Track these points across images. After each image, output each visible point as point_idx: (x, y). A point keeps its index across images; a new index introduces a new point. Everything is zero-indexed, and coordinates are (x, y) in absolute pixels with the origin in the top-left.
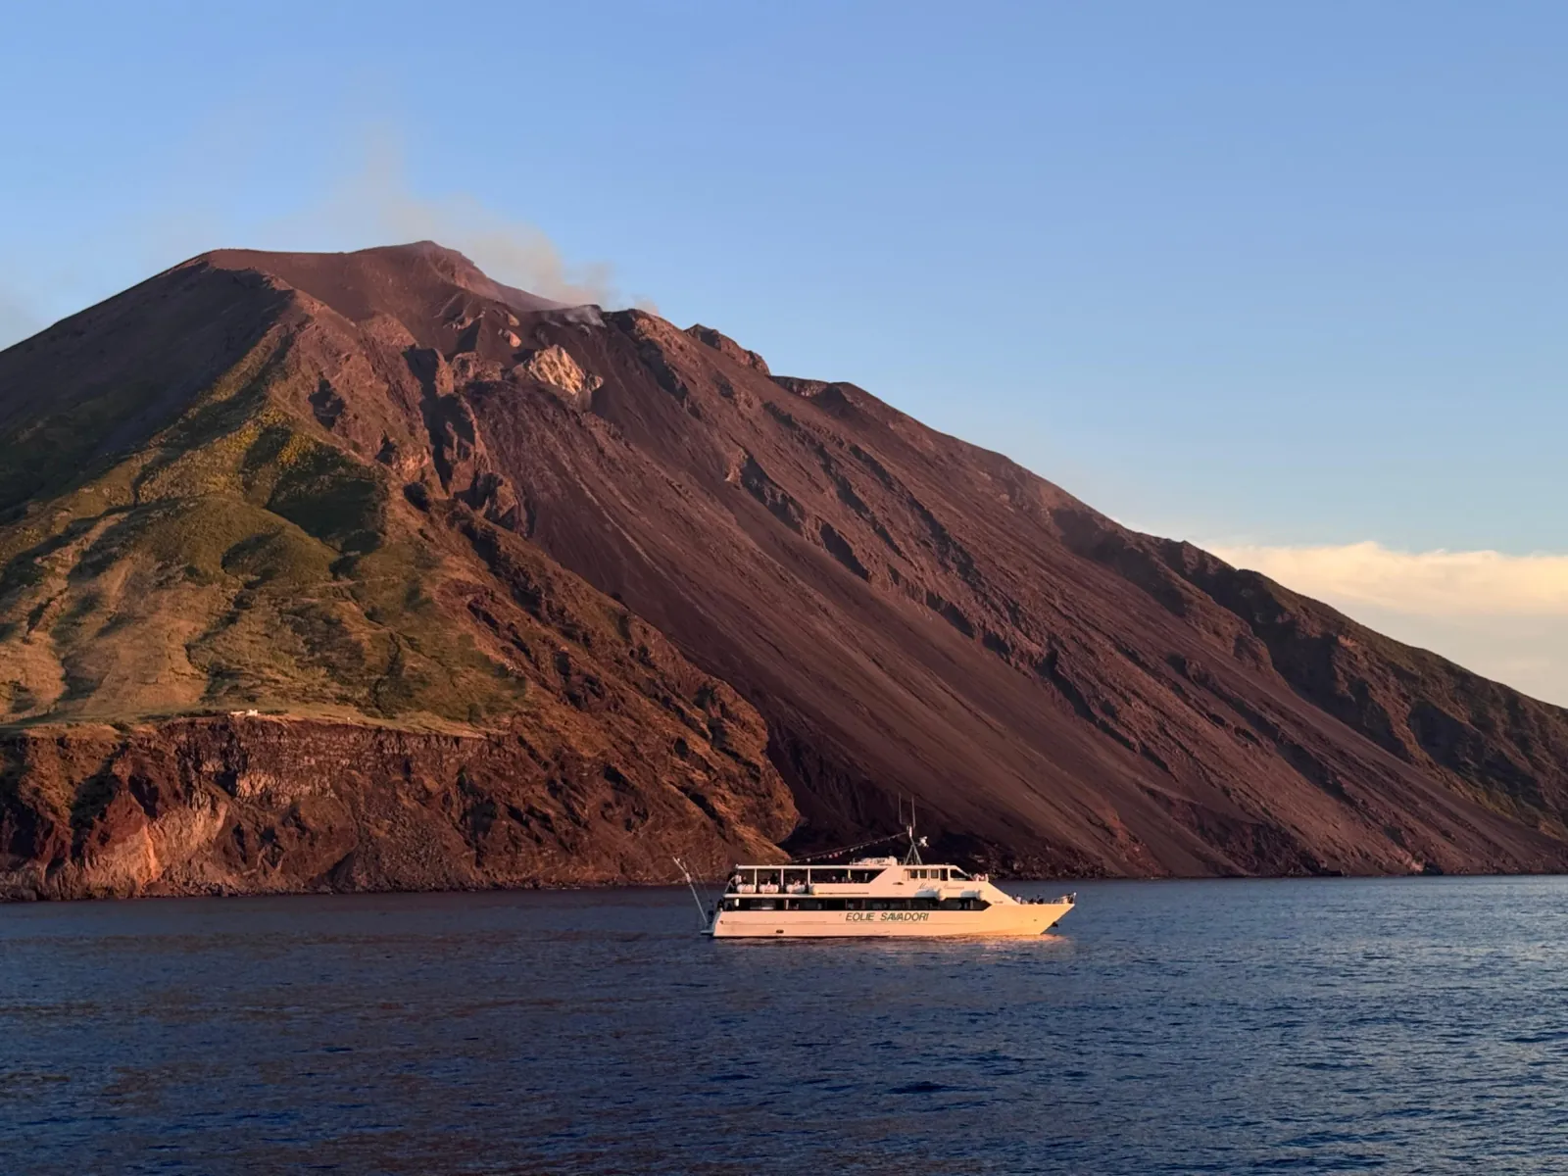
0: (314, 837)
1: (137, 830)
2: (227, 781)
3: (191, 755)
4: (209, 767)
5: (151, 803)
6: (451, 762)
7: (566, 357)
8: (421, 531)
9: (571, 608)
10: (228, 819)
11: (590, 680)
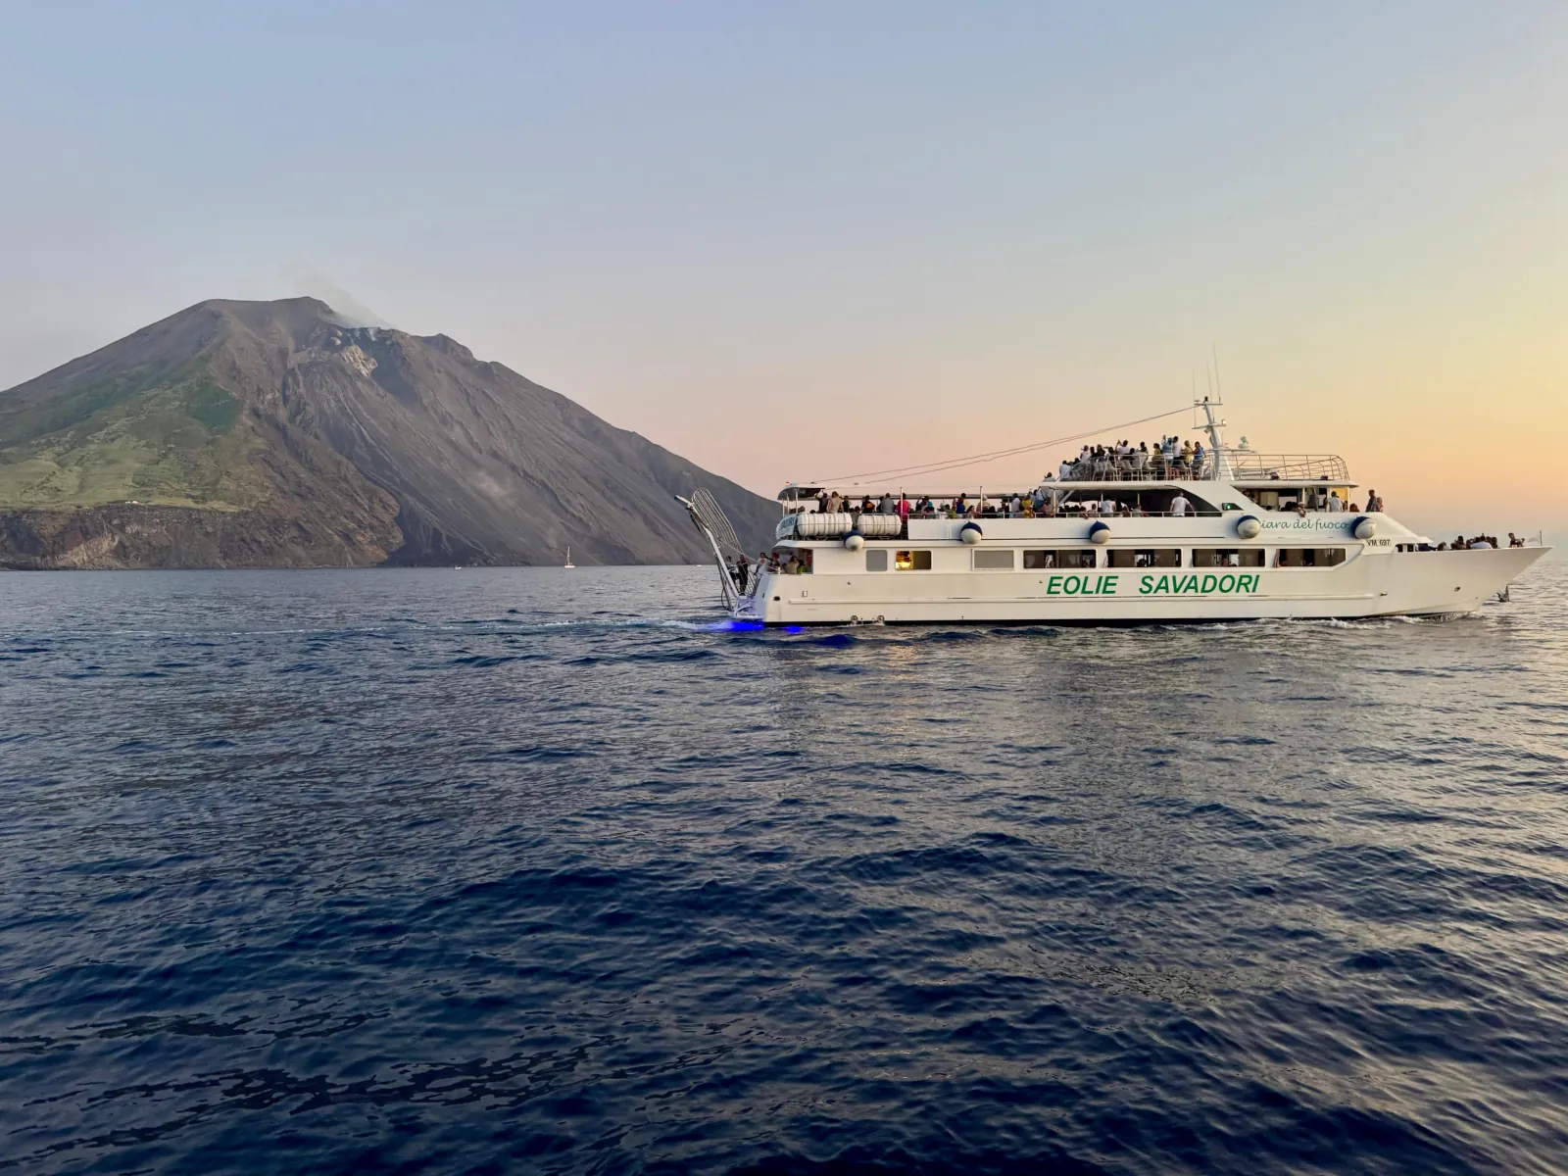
0: (155, 548)
1: (78, 545)
2: (122, 528)
3: (108, 518)
4: (115, 522)
5: (86, 535)
6: (219, 520)
7: (360, 351)
8: (252, 428)
9: (315, 459)
10: (120, 542)
11: (309, 488)
